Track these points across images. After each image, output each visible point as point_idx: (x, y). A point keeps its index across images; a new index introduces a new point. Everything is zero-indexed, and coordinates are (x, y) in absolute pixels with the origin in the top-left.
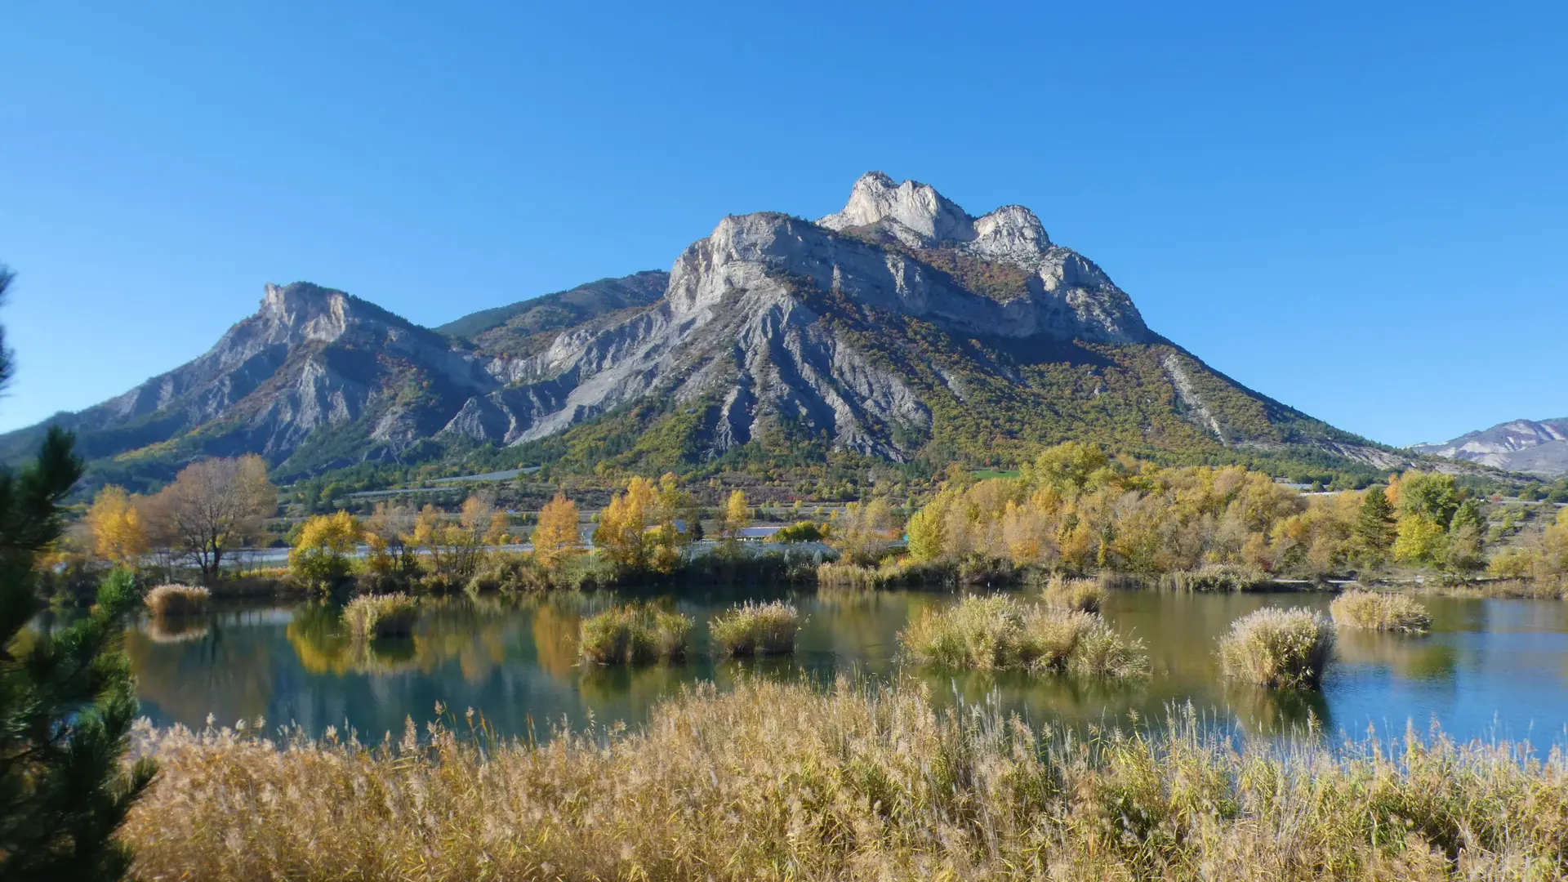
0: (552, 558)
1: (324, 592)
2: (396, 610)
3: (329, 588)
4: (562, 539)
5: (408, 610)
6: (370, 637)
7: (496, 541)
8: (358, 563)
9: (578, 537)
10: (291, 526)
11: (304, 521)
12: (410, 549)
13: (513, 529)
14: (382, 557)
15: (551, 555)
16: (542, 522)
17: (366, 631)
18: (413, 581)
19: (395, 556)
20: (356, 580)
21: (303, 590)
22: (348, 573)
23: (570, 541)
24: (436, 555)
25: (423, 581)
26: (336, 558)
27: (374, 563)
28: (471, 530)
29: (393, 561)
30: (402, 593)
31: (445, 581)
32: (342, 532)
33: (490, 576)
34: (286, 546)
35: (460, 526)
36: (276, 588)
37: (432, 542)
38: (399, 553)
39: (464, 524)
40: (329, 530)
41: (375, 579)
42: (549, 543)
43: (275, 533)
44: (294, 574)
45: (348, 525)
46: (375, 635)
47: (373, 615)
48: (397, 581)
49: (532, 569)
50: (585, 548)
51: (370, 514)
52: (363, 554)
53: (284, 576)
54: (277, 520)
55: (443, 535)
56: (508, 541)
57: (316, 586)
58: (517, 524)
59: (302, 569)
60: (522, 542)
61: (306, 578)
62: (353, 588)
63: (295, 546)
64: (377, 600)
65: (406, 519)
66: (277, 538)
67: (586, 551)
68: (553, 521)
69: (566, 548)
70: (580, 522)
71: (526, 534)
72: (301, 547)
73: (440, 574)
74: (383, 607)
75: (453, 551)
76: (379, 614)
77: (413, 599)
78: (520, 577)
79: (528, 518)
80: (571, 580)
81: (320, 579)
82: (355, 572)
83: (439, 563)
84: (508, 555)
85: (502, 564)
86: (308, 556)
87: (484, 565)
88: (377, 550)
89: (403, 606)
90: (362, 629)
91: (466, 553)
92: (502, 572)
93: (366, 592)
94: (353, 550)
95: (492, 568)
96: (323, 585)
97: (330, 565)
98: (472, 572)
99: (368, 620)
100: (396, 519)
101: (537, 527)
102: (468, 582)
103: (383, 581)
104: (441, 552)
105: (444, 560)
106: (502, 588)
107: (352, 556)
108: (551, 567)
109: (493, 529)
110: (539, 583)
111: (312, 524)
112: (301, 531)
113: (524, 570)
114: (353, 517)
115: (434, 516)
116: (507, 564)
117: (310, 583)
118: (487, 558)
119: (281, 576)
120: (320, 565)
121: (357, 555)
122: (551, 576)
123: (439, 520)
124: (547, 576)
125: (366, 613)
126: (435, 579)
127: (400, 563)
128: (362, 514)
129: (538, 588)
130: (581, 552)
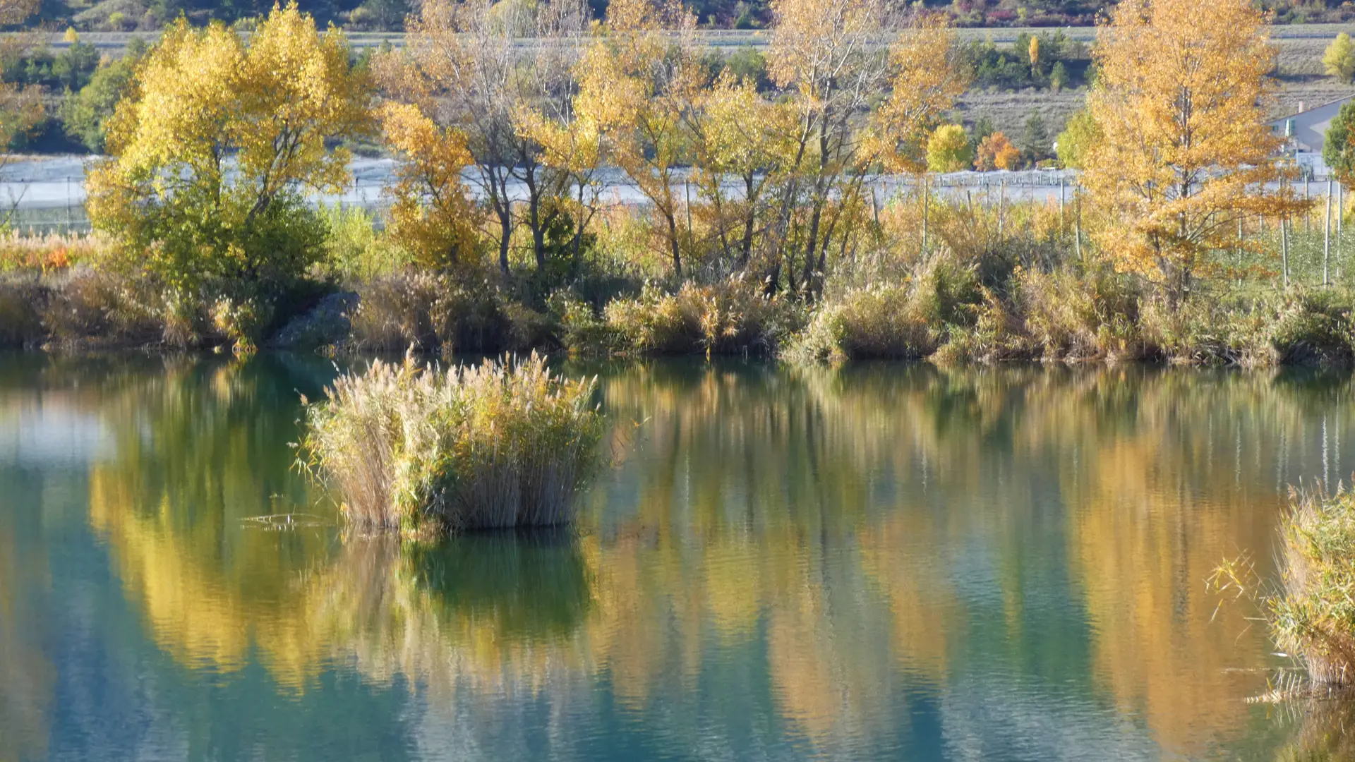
0: (1154, 233)
1: (227, 342)
2: (512, 427)
3: (247, 327)
4: (1200, 148)
5: (563, 431)
6: (410, 534)
7: (913, 156)
8: (358, 229)
9: (1267, 143)
10: (91, 66)
11: (140, 48)
12: (562, 180)
13: (985, 101)
14: (451, 208)
15: (1150, 220)
16: (1110, 73)
17: (398, 508)
18: (576, 313)
19: (503, 210)
20: (353, 298)
21: (148, 331)
22: (316, 271)
23: (1233, 158)
24: (667, 210)
25: (616, 313)
26: (270, 205)
27: (420, 232)
28: (810, 103)
29: (494, 227)
30: (537, 359)
31: (708, 322)
32: (290, 96)
33: (892, 305)
34: (76, 147)
35: (765, 85)
36: (48, 318)
37: (650, 153)
38: (519, 193)
39: (782, 75)
40: (239, 88)
41: (426, 297)
42: (1140, 167)
43: (33, 94)
44: (115, 263)
45: (314, 68)
46: (431, 525)
47: (425, 446)
48: (516, 313)
49: (1068, 279)
50: (1301, 189)
51: (396, 25)
52: (373, 193)
53: (74, 272)
54: (37, 41)
55: (693, 122)
56: (964, 154)
57: (198, 320)
58: (1005, 82)
59: (140, 244)
60: (1017, 164)
61: (156, 284)
62: (340, 331)
63: (108, 149)
64: (438, 384)
65: (542, 49)
66: (41, 116)
67: (1305, 206)
68: (1163, 69)
69: (1213, 190)
70: (1276, 75)
71: (1038, 129)
72: (135, 156)
73: (688, 289)
74: (461, 415)
75: (735, 193)
76: (447, 444)
77: (577, 391)
78: (1015, 317)
79: (1049, 55)
80: (1237, 330)
81: (212, 292)
82: (344, 267)
83: (677, 242)
84: (966, 215)
85: (943, 256)
86: (162, 191)
87: (865, 260)
88: (430, 177)
89: (540, 416)
90: (382, 500)
91: (789, 203)
92: (941, 286)
93: (392, 351)
94: (336, 176)
95: (896, 271)
96: (222, 313)
97: (245, 233)
98: (817, 286)
99: (402, 465)
100: (502, 49)
101: (1092, 98)
102: (797, 326)
103: (458, 310)
104: (684, 196)
105: (700, 228)
106: (937, 358)
107: (332, 200)
108: (1152, 273)
109: (901, 98)
110: (1097, 339)
111: (169, 62)
112: (127, 88)
113: (1032, 280)
114: (334, 34)
115: (655, 38)
116: (963, 252)
117: (171, 307)
118: (876, 229)
119: (62, 268)
120: (210, 232)
121: (352, 198)
122: (1149, 312)
123: (674, 57)
124: (1132, 313)
125: (396, 435)
126: (664, 308)
127: (523, 235)
128: (366, 24)
129: (1094, 363)
130: (1282, 208)
